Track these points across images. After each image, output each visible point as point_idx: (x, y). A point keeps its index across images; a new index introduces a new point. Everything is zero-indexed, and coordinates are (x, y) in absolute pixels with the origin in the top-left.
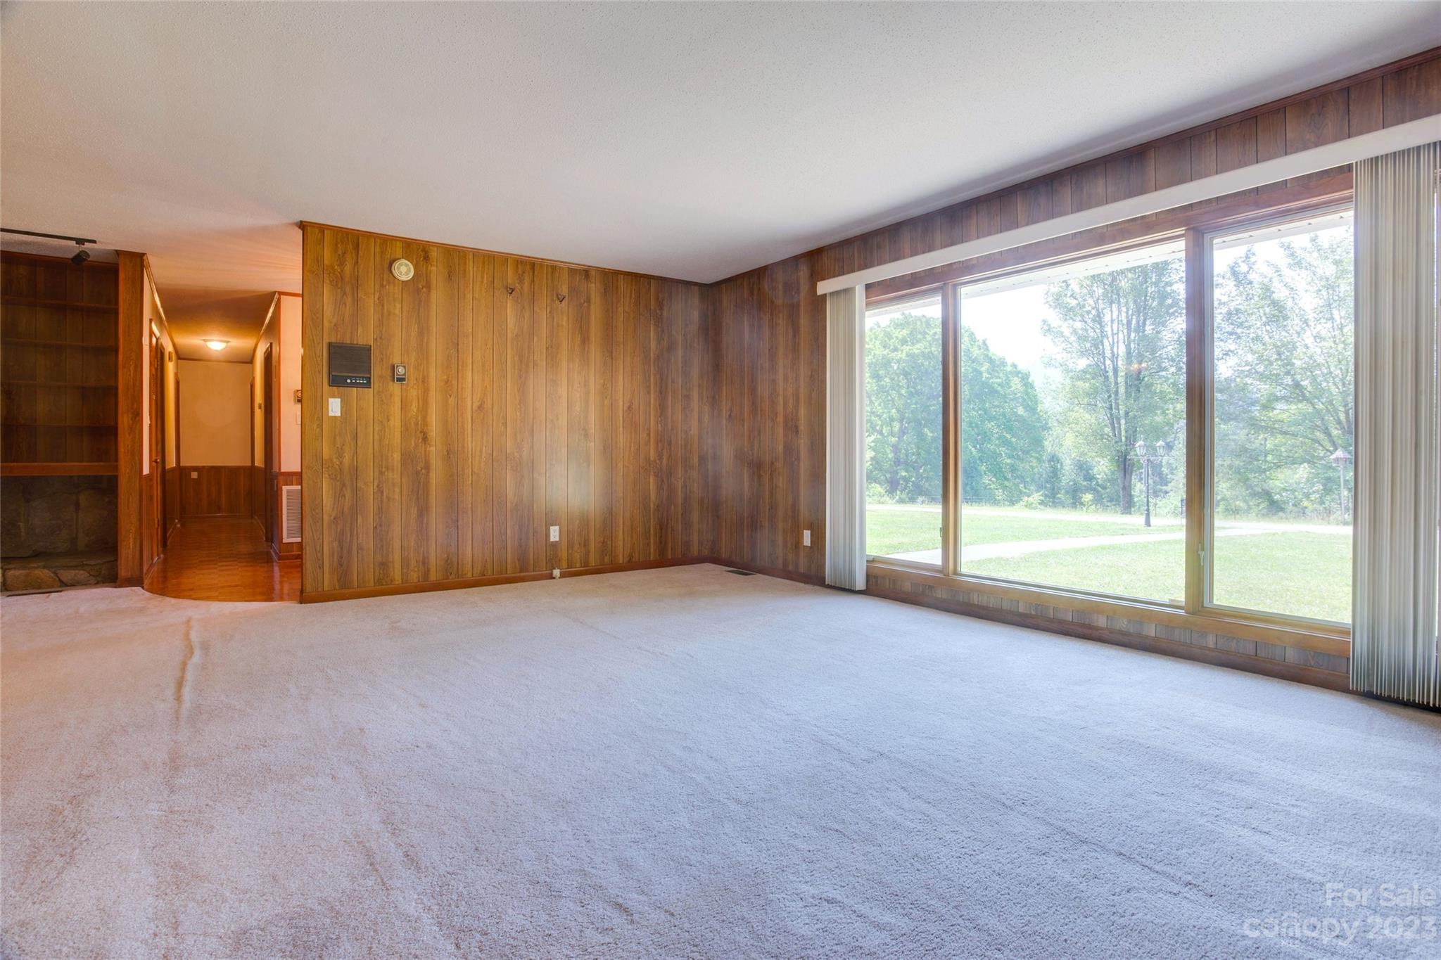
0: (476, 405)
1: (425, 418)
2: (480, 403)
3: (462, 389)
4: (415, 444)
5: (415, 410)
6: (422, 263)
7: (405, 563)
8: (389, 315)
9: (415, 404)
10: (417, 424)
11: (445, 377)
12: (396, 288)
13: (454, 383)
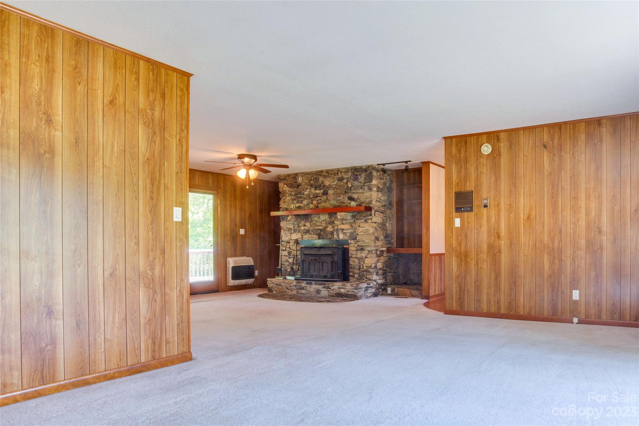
0: (526, 217)
1: (498, 226)
2: (528, 215)
3: (518, 208)
4: (494, 240)
5: (494, 221)
6: (496, 143)
7: (489, 301)
8: (481, 173)
9: (493, 218)
10: (494, 229)
11: (509, 202)
12: (484, 159)
13: (514, 205)
